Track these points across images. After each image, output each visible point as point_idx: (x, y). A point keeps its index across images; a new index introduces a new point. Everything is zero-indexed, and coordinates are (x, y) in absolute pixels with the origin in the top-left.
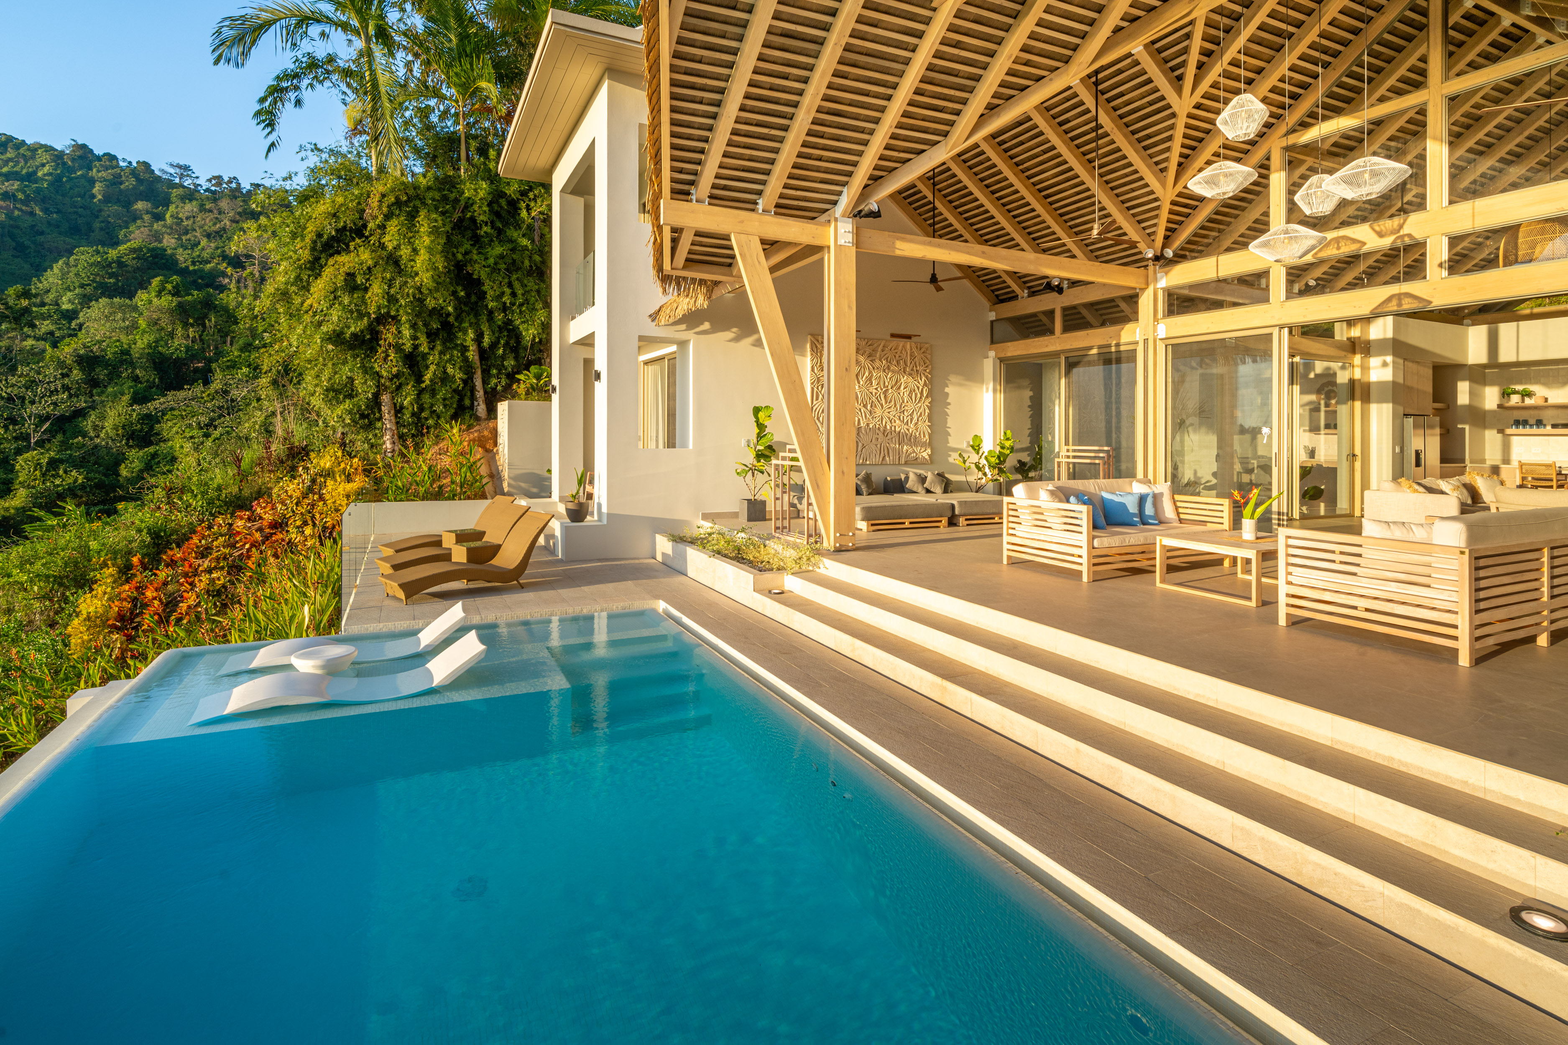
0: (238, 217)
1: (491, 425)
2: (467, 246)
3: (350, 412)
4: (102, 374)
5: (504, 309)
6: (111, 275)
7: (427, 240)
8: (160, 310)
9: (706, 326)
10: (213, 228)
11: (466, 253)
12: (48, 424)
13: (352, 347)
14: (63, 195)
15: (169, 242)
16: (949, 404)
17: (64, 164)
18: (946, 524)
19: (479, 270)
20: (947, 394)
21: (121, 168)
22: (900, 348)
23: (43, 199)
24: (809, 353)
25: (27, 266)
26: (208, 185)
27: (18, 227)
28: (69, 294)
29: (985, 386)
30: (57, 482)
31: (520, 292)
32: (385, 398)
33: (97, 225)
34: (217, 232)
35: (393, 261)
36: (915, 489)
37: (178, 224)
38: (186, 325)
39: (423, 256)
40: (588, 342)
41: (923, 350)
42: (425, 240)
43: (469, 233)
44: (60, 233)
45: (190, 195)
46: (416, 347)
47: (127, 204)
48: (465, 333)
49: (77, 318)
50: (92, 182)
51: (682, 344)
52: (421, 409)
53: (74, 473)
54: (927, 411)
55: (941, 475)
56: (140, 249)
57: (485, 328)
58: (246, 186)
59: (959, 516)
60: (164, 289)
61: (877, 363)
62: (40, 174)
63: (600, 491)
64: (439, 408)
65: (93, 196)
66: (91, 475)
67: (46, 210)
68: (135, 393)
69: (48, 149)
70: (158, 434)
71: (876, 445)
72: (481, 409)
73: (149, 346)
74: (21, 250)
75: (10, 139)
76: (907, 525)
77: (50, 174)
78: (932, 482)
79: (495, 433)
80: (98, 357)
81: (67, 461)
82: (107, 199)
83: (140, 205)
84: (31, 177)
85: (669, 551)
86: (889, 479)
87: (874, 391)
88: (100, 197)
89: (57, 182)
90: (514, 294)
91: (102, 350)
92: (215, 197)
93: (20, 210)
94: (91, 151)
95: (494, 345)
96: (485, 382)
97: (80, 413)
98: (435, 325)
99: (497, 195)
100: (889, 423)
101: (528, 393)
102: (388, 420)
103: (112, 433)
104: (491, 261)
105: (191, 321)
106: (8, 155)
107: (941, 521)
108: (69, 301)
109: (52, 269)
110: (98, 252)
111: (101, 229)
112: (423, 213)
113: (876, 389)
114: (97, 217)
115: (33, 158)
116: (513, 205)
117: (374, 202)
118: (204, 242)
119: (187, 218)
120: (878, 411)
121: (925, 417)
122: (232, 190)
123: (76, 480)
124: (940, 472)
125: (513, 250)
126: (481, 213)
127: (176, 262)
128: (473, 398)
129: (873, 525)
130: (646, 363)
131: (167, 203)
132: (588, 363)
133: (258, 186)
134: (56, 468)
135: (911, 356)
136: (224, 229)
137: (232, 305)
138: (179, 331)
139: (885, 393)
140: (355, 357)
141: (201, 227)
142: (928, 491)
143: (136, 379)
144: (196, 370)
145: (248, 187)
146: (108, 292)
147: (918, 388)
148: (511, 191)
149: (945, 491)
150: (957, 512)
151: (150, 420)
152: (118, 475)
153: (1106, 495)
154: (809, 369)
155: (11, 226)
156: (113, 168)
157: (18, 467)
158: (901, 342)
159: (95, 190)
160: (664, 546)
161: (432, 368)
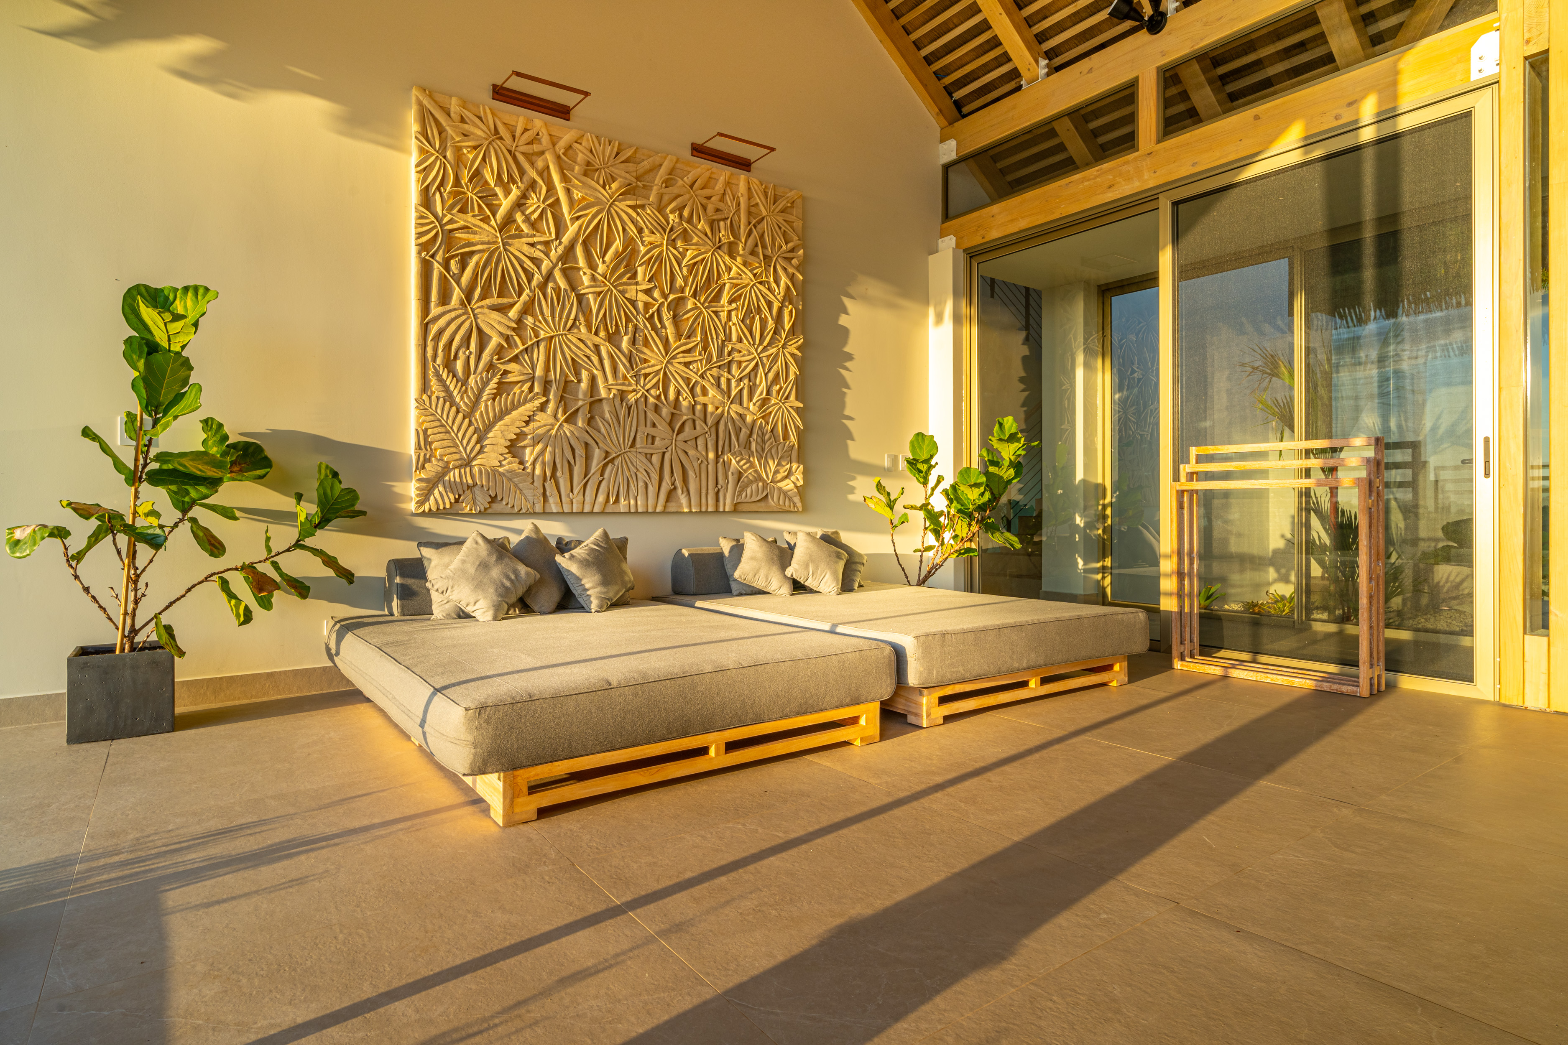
16: (849, 357)
18: (874, 729)
20: (845, 332)
22: (719, 186)
24: (413, 145)
29: (931, 312)
36: (760, 584)
41: (781, 204)
54: (793, 370)
55: (830, 540)
59: (920, 691)
71: (649, 457)
76: (715, 757)
78: (811, 559)
86: (686, 553)
87: (642, 298)
100: (685, 393)
107: (854, 720)
113: (648, 292)
121: (789, 387)
124: (830, 531)
129: (534, 789)
135: (749, 213)
139: (676, 306)
142: (798, 587)
147: (770, 304)
149: (847, 586)
150: (913, 678)
154: (414, 196)
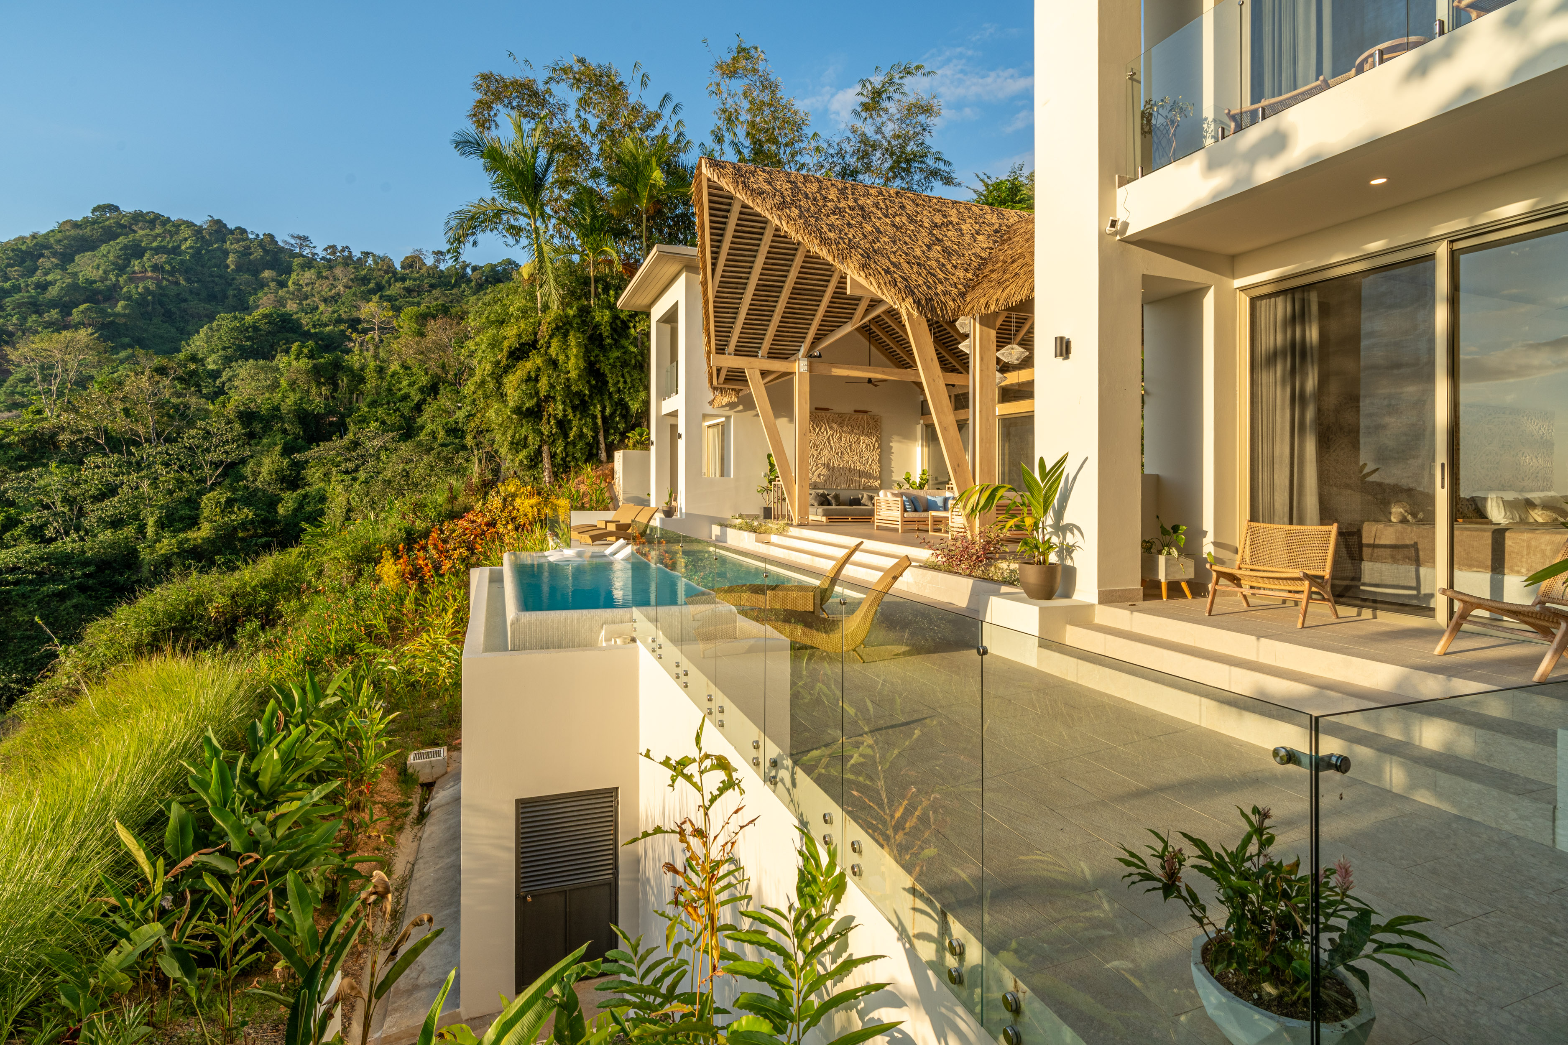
0: (350, 283)
1: (610, 465)
2: (597, 352)
3: (526, 458)
4: (257, 427)
5: (619, 391)
6: (248, 339)
7: (575, 350)
8: (298, 371)
9: (741, 407)
10: (329, 294)
11: (597, 356)
12: (220, 470)
13: (526, 416)
14: (202, 266)
15: (291, 306)
16: (892, 453)
17: (203, 237)
19: (605, 368)
20: (891, 447)
21: (251, 241)
22: (860, 419)
23: (186, 270)
25: (173, 330)
26: (324, 254)
27: (166, 295)
28: (214, 356)
29: (917, 443)
30: (233, 518)
31: (629, 380)
32: (545, 448)
33: (231, 292)
34: (333, 297)
35: (554, 363)
37: (299, 290)
38: (319, 384)
39: (573, 361)
40: (674, 414)
41: (874, 421)
42: (574, 351)
43: (597, 343)
44: (200, 300)
45: (309, 264)
46: (565, 416)
47: (256, 273)
48: (595, 407)
49: (220, 377)
50: (226, 253)
51: (728, 418)
52: (567, 455)
53: (245, 510)
54: (878, 457)
56: (271, 315)
57: (607, 403)
58: (357, 254)
60: (301, 352)
61: (845, 429)
62: (183, 247)
63: (681, 503)
64: (578, 455)
65: (228, 266)
66: (258, 512)
67: (188, 280)
68: (286, 444)
69: (190, 224)
70: (303, 479)
72: (603, 456)
73: (295, 403)
74: (168, 316)
75: (158, 216)
77: (191, 247)
79: (612, 471)
80: (254, 413)
81: (240, 500)
82: (239, 269)
83: (267, 274)
84: (176, 250)
85: (719, 533)
86: (851, 497)
88: (233, 267)
89: (197, 254)
90: (625, 382)
91: (259, 407)
92: (330, 265)
93: (167, 280)
94: (225, 225)
95: (613, 414)
96: (605, 438)
97: (243, 461)
98: (577, 402)
99: (615, 318)
101: (634, 446)
102: (546, 463)
103: (268, 478)
104: (612, 361)
105: (322, 380)
106: (157, 231)
108: (215, 362)
109: (198, 333)
110: (236, 318)
111: (234, 296)
112: (571, 333)
113: (844, 444)
114: (230, 285)
115: (177, 233)
116: (625, 326)
117: (544, 327)
118: (322, 307)
119: (307, 285)
120: (846, 457)
121: (877, 461)
122: (345, 258)
123: (247, 516)
125: (624, 353)
126: (606, 331)
127: (300, 326)
128: (598, 449)
130: (709, 427)
131: (289, 271)
132: (674, 427)
133: (367, 254)
134: (232, 506)
135: (867, 424)
136: (338, 294)
137: (357, 366)
138: (314, 390)
139: (850, 446)
140: (528, 422)
141: (319, 293)
143: (285, 431)
144: (331, 424)
145: (359, 255)
146: (246, 354)
147: (872, 443)
148: (623, 316)
151: (299, 466)
152: (277, 513)
153: (929, 497)
155: (161, 295)
156: (244, 240)
157: (203, 505)
158: (860, 416)
159: (229, 261)
160: (716, 530)
161: (575, 429)
